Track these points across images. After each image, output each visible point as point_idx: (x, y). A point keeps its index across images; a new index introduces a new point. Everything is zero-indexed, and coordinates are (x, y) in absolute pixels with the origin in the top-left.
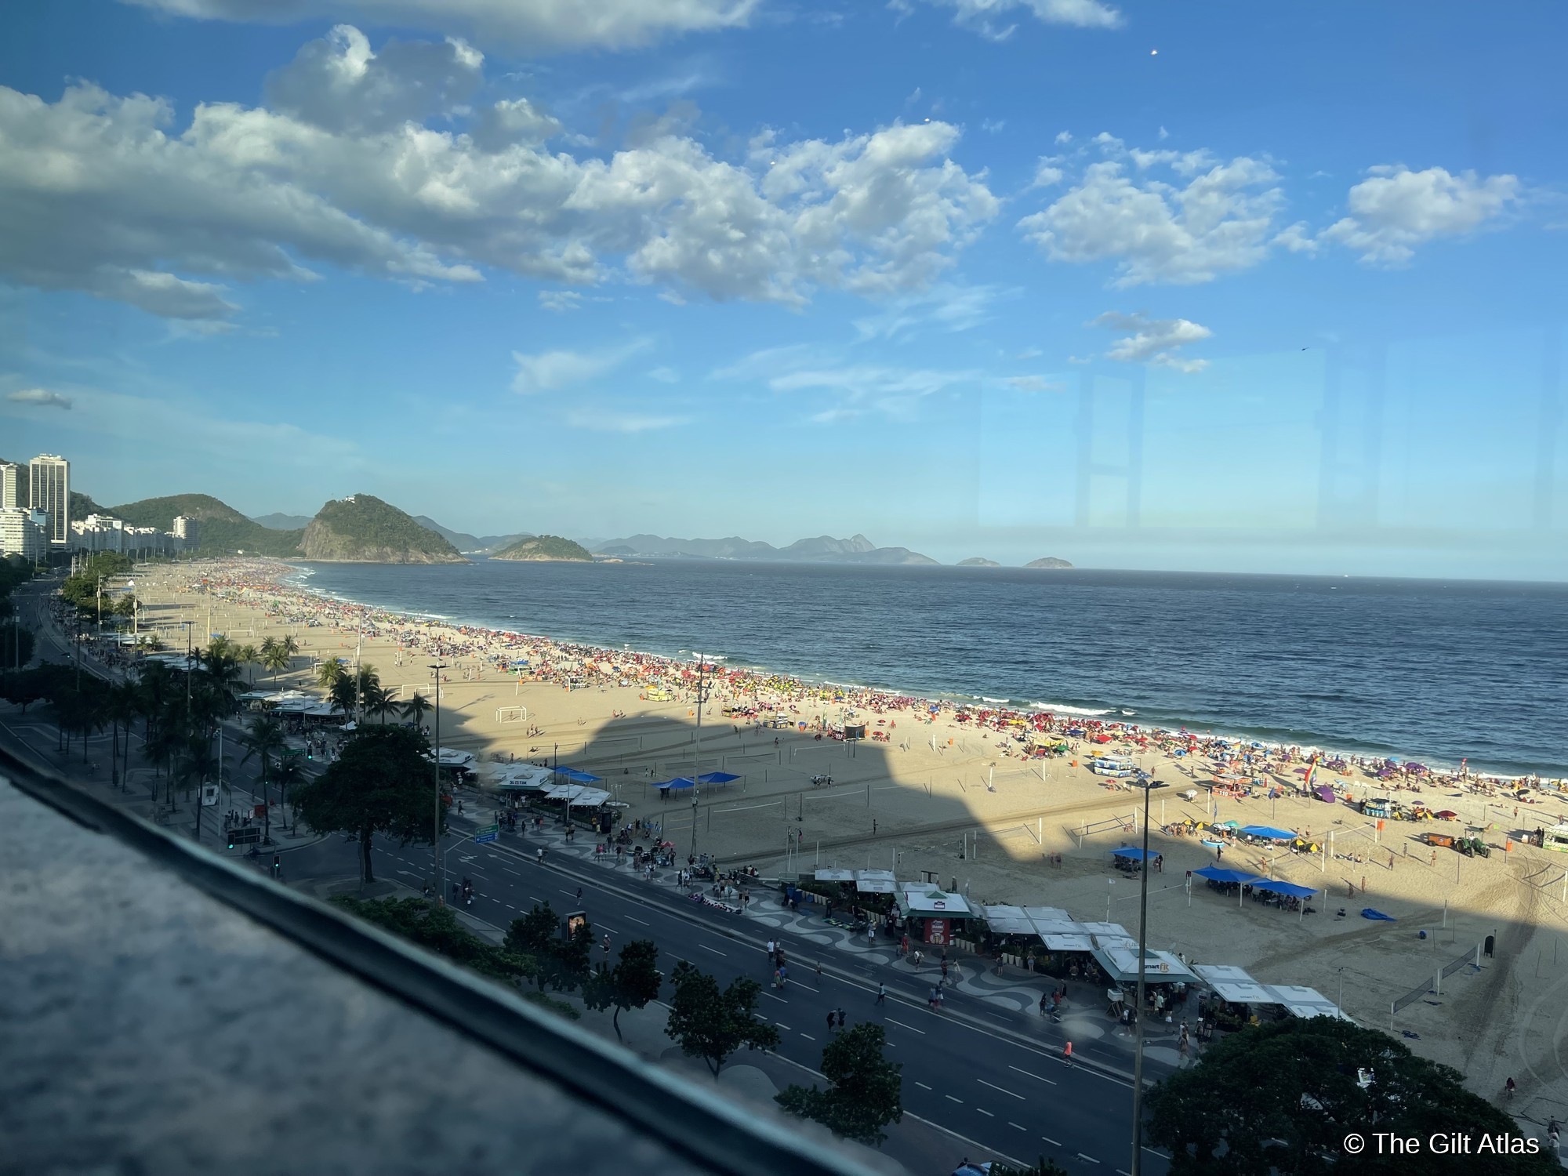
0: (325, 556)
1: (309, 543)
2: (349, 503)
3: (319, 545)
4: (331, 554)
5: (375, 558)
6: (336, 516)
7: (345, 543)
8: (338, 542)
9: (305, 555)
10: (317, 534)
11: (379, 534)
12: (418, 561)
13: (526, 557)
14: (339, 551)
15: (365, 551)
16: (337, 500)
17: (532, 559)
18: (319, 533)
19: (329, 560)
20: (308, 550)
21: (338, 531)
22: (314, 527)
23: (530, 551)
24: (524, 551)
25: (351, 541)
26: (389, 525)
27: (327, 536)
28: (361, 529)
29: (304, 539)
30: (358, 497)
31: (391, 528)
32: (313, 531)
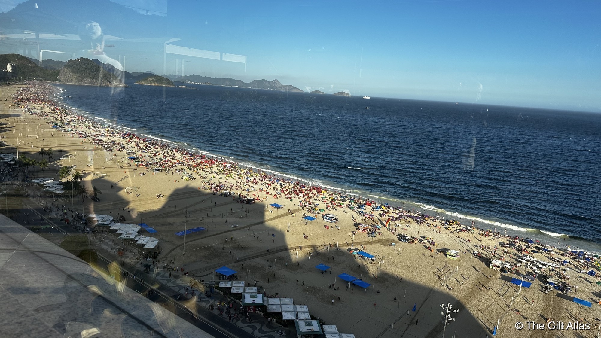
0: (69, 82)
1: (62, 76)
2: (78, 61)
3: (66, 77)
4: (71, 81)
5: (89, 83)
6: (73, 66)
7: (77, 77)
8: (74, 76)
9: (61, 81)
10: (66, 73)
11: (90, 74)
12: (106, 85)
13: (149, 83)
14: (74, 80)
15: (85, 80)
16: (73, 60)
17: (151, 85)
18: (66, 72)
19: (70, 83)
20: (62, 79)
21: (73, 72)
22: (64, 70)
23: (150, 81)
24: (148, 81)
25: (79, 76)
26: (94, 70)
27: (70, 74)
28: (83, 72)
29: (60, 74)
30: (81, 58)
31: (95, 72)
32: (64, 72)
